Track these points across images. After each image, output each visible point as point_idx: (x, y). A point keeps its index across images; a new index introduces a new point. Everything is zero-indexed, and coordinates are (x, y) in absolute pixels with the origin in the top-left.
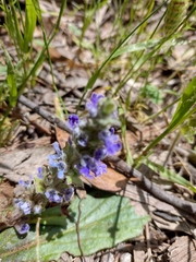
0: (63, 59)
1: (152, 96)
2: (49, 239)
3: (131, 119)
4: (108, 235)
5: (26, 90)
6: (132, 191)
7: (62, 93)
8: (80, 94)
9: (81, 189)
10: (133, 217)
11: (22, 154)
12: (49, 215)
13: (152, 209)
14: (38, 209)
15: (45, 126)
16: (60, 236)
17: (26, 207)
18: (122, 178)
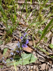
0: (22, 24)
1: (40, 33)
2: (16, 61)
3: (35, 38)
4: (29, 61)
5: (14, 31)
6: (34, 53)
7: (21, 32)
8: (25, 32)
9: (23, 52)
10: (34, 58)
11: (12, 44)
12: (17, 56)
13: (38, 57)
14: (15, 54)
15: (17, 38)
16: (19, 61)
17: (12, 53)
18: (32, 50)
